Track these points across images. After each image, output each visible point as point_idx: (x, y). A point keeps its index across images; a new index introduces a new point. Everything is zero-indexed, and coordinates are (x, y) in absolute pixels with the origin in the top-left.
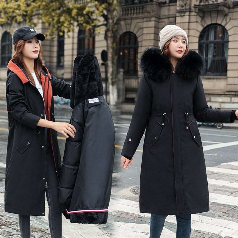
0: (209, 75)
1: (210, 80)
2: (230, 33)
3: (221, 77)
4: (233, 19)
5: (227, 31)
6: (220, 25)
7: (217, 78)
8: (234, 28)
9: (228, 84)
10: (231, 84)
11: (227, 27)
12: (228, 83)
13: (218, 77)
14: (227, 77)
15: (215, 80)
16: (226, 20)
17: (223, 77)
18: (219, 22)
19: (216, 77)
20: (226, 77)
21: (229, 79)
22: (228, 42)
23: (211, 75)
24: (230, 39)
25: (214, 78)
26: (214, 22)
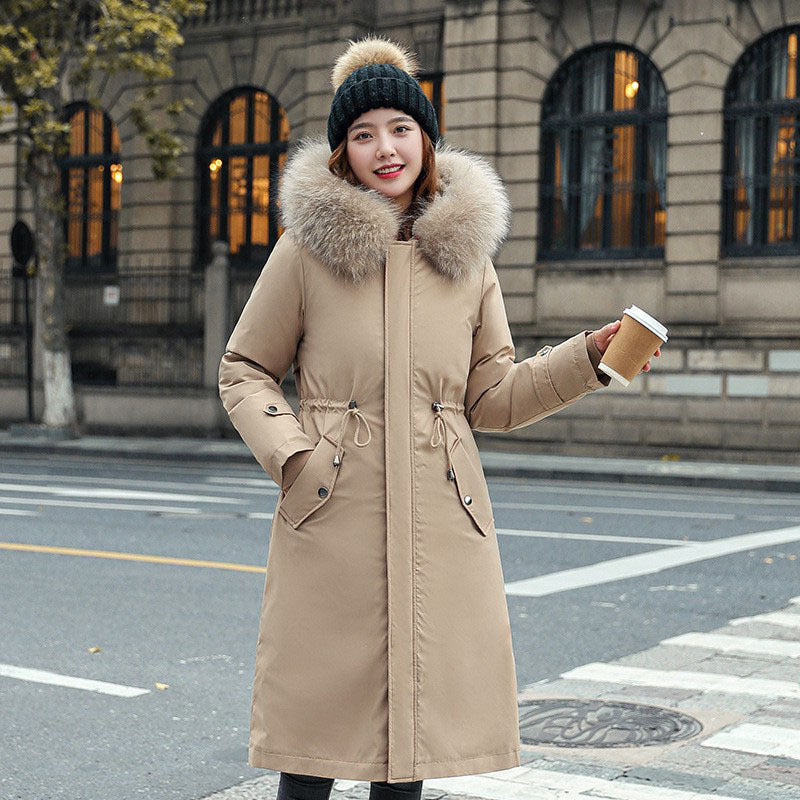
0: (589, 256)
1: (597, 279)
2: (671, 80)
3: (640, 263)
4: (682, 24)
5: (659, 74)
6: (629, 49)
7: (625, 271)
8: (691, 60)
9: (669, 294)
10: (685, 294)
11: (661, 57)
12: (672, 289)
13: (628, 264)
14: (667, 264)
15: (618, 279)
16: (655, 28)
17: (650, 263)
18: (625, 36)
19: (619, 264)
20: (660, 263)
21: (673, 271)
22: (664, 117)
23: (600, 259)
24: (675, 104)
25: (611, 271)
26: (604, 37)
